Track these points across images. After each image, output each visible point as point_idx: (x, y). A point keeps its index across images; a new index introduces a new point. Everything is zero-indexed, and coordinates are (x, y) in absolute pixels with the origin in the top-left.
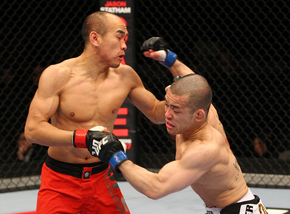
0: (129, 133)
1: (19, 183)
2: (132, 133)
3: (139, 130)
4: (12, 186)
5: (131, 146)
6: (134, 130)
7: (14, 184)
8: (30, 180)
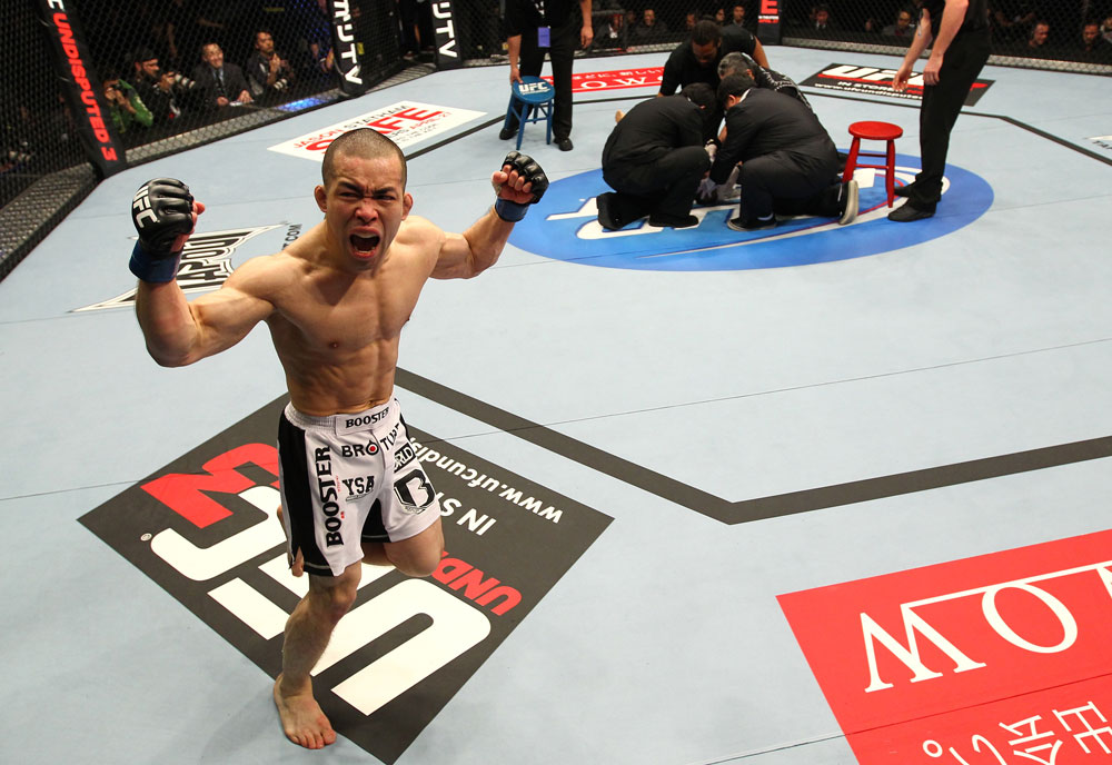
0: (778, 12)
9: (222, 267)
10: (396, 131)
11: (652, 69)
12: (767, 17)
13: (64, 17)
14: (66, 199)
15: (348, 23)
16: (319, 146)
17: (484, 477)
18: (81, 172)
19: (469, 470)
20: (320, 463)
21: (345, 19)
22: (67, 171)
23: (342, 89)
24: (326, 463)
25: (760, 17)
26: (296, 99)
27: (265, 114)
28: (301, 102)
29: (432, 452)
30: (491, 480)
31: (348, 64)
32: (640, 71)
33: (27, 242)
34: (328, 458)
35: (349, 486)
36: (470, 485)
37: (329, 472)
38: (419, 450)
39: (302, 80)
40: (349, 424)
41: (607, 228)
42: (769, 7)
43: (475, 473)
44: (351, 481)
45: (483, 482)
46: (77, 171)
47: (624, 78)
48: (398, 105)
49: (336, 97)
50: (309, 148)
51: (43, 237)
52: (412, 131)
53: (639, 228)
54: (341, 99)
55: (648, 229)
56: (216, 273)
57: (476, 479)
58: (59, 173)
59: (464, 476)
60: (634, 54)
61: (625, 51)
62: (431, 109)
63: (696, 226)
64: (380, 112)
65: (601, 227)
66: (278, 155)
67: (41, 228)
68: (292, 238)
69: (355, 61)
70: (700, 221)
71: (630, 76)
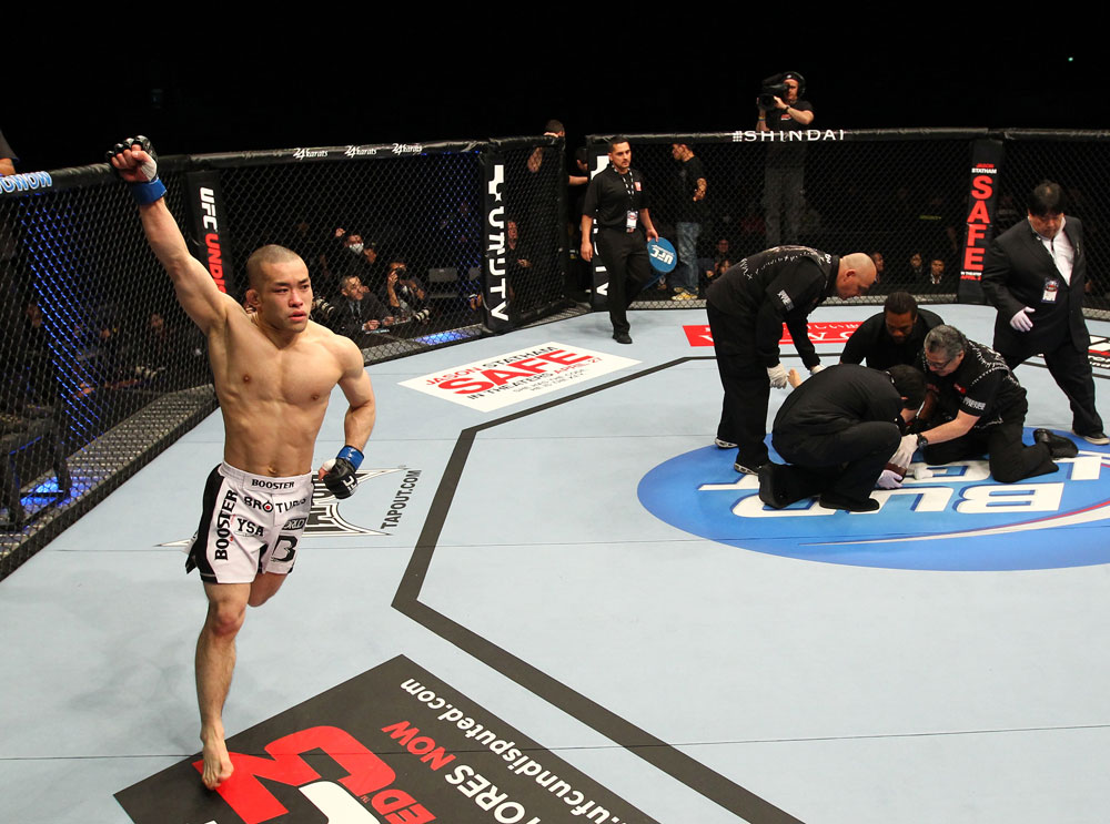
9: (328, 511)
10: (538, 375)
11: (833, 324)
12: (971, 274)
13: (216, 237)
14: (181, 421)
15: (501, 256)
16: (453, 384)
17: (591, 803)
18: (202, 393)
19: (575, 793)
20: (228, 501)
21: (499, 253)
22: (187, 391)
23: (486, 324)
24: (232, 502)
25: (963, 273)
26: (436, 332)
27: (401, 345)
28: (440, 335)
29: (532, 763)
30: (599, 809)
31: (497, 299)
33: (133, 464)
34: (235, 500)
35: (241, 524)
36: (573, 812)
37: (231, 510)
38: (517, 758)
39: (445, 313)
40: (255, 482)
41: (770, 506)
42: (973, 263)
43: (581, 797)
44: (245, 521)
45: (589, 811)
46: (199, 392)
48: (545, 346)
49: (478, 333)
50: (441, 386)
51: (150, 460)
52: (556, 375)
53: (807, 508)
54: (483, 335)
55: (817, 510)
56: (320, 518)
57: (582, 805)
58: (180, 392)
59: (567, 800)
62: (581, 353)
63: (877, 511)
64: (523, 352)
65: (762, 504)
66: (409, 391)
67: (150, 450)
68: (408, 485)
69: (503, 296)
70: (881, 506)
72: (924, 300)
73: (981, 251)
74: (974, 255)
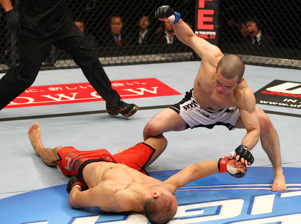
0: (214, 27)
1: (136, 59)
2: (216, 28)
3: (221, 26)
4: (132, 61)
5: (216, 37)
6: (218, 26)
7: (133, 59)
8: (144, 57)
11: (84, 85)
32: (71, 86)
42: (205, 23)
47: (53, 94)
60: (63, 68)
61: (53, 65)
71: (59, 92)
72: (163, 59)
73: (211, 12)
74: (205, 16)
